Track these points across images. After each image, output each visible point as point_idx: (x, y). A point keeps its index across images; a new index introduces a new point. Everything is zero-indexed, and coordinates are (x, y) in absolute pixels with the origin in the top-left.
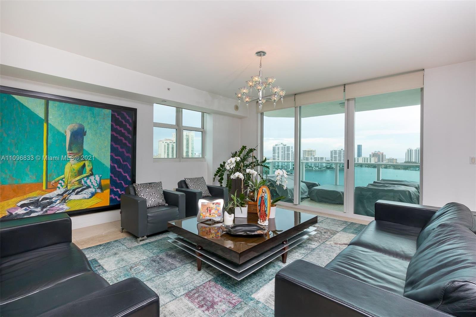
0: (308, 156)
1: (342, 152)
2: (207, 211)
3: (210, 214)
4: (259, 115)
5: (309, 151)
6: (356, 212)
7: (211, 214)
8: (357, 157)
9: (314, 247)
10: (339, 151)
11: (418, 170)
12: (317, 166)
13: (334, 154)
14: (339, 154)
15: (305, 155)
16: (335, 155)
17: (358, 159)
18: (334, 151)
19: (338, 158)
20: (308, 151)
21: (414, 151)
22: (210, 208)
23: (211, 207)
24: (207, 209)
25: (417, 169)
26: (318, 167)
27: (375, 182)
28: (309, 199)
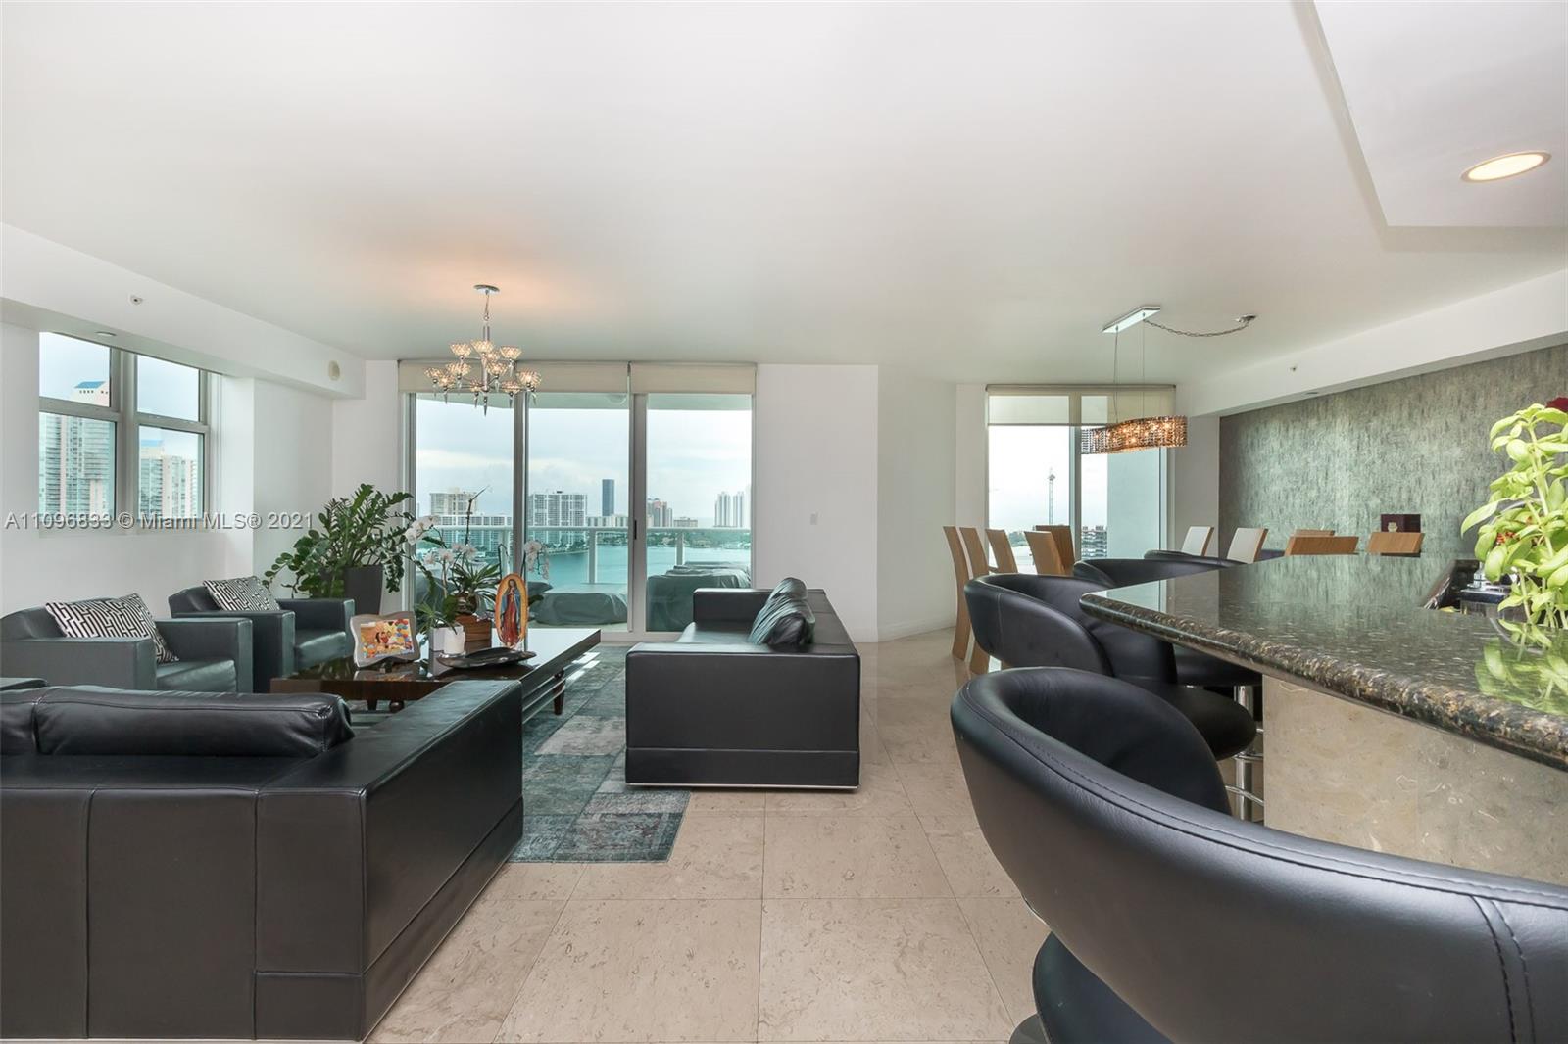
0: (450, 513)
1: (560, 501)
2: (379, 641)
3: (387, 647)
4: (405, 398)
5: (452, 497)
6: (651, 627)
7: (390, 647)
8: (601, 515)
9: (596, 688)
10: (550, 496)
11: (746, 548)
12: (481, 546)
13: (537, 507)
14: (551, 505)
15: (440, 510)
16: (540, 511)
17: (604, 520)
18: (537, 496)
19: (548, 519)
20: (450, 495)
21: (732, 499)
22: (383, 633)
23: (386, 631)
24: (377, 637)
25: (739, 545)
26: (484, 549)
27: (675, 567)
28: (534, 621)
